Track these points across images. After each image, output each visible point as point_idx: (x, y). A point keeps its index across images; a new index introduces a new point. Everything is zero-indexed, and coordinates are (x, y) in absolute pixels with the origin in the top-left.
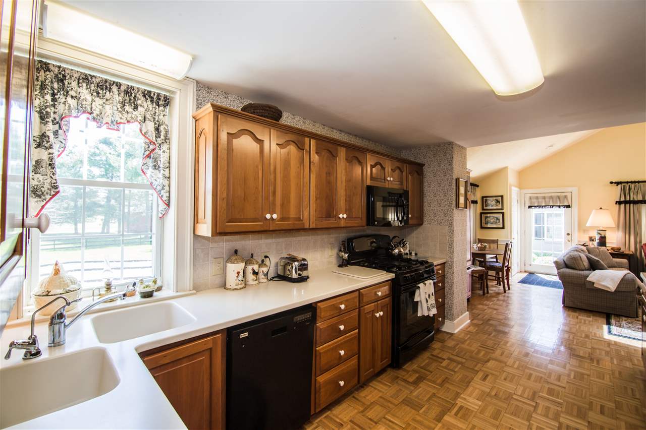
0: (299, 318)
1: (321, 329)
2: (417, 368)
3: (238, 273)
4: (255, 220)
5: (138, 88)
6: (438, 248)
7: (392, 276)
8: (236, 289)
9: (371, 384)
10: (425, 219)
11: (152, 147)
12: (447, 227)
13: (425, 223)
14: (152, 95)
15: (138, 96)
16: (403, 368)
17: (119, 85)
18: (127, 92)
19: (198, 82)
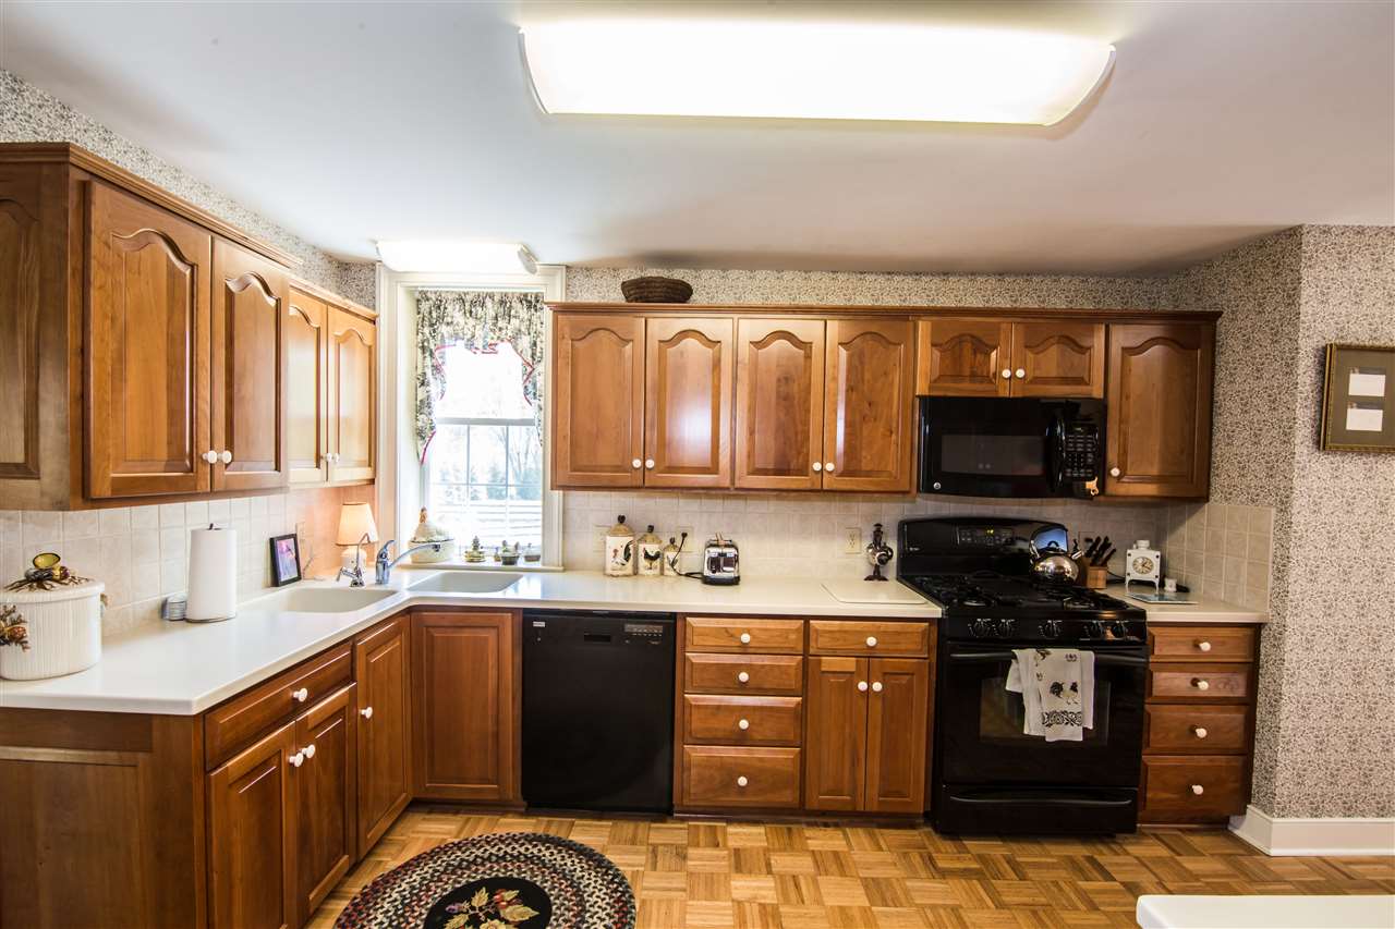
0: (633, 628)
1: (692, 664)
2: (1000, 857)
3: (616, 551)
4: (618, 469)
5: (513, 293)
6: (1244, 578)
7: (935, 611)
8: (613, 576)
9: (847, 830)
10: (1216, 483)
11: (529, 369)
12: (1274, 511)
13: (1215, 497)
14: (529, 298)
15: (513, 304)
16: (965, 842)
17: (492, 296)
18: (502, 302)
19: (567, 267)
